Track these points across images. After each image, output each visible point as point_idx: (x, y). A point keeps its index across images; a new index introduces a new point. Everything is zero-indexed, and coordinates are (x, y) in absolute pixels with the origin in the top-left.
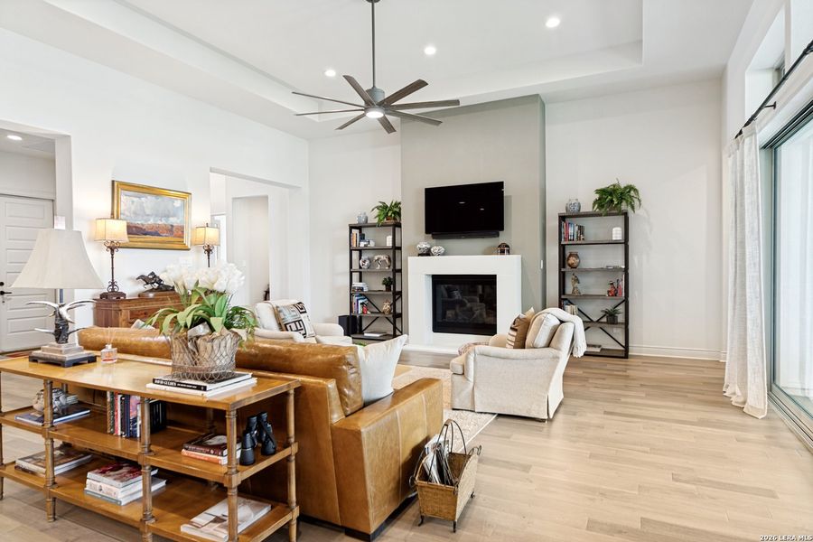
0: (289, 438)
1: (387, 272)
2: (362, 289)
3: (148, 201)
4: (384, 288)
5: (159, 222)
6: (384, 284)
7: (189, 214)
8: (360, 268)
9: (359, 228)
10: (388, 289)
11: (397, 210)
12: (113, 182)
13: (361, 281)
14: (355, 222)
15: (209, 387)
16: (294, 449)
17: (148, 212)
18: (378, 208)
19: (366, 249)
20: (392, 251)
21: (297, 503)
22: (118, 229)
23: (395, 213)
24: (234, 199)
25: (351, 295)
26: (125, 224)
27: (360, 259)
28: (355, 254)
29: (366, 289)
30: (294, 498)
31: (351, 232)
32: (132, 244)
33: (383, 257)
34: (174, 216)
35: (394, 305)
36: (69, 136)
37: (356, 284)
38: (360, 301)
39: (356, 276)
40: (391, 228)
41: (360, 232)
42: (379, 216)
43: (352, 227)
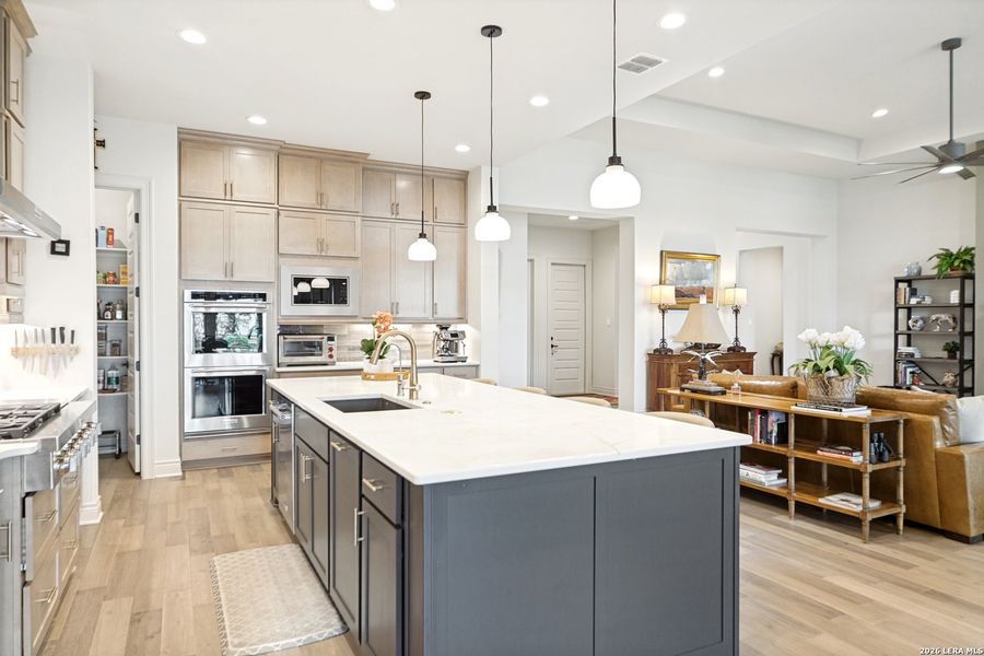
0: (899, 454)
1: (950, 335)
2: (912, 355)
3: (686, 266)
4: (945, 354)
5: (695, 285)
6: (945, 350)
7: (718, 275)
8: (909, 329)
9: (909, 281)
10: (952, 355)
11: (968, 258)
12: (662, 252)
13: (909, 345)
14: (903, 274)
15: (844, 410)
16: (902, 463)
17: (686, 276)
18: (938, 256)
19: (919, 306)
20: (958, 309)
21: (905, 503)
22: (668, 294)
23: (964, 262)
24: (741, 252)
25: (896, 361)
26: (673, 288)
27: (909, 318)
28: (902, 313)
29: (917, 356)
30: (902, 498)
31: (896, 286)
32: (680, 306)
33: (944, 317)
34: (706, 278)
35: (961, 375)
36: (632, 218)
37: (903, 349)
38: (909, 370)
39: (902, 339)
40: (959, 280)
41: (910, 286)
42: (938, 266)
43: (898, 281)
